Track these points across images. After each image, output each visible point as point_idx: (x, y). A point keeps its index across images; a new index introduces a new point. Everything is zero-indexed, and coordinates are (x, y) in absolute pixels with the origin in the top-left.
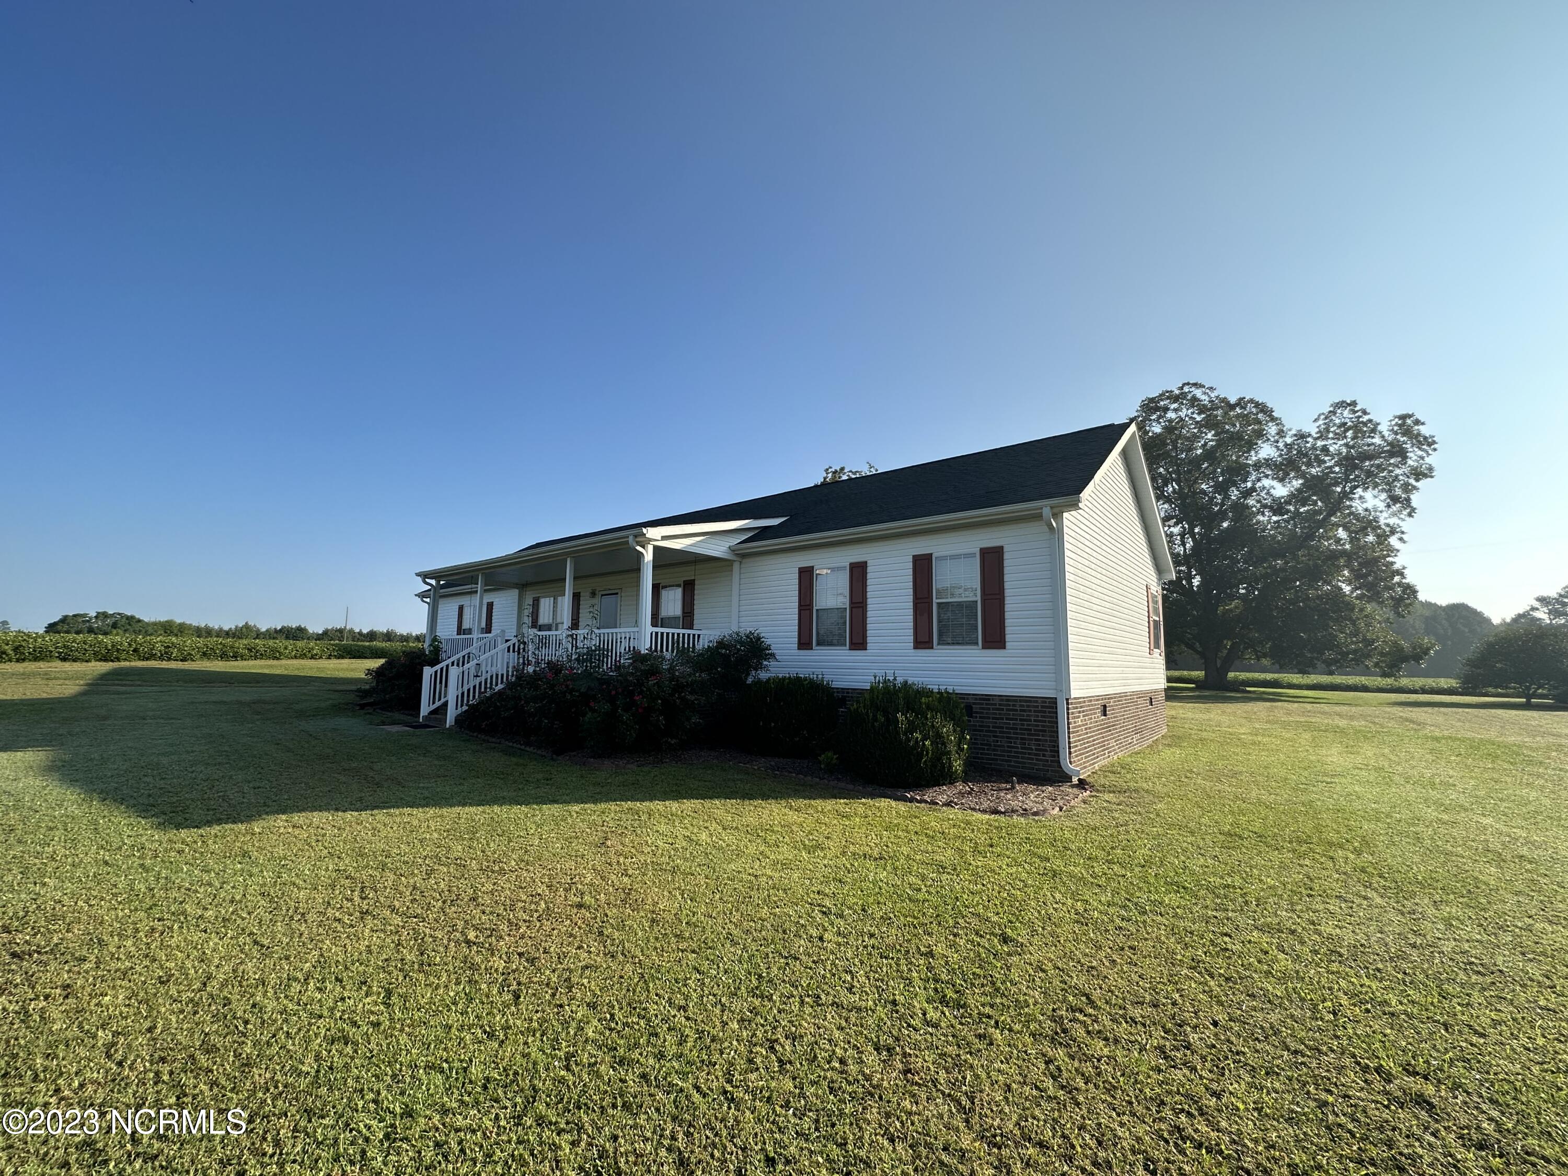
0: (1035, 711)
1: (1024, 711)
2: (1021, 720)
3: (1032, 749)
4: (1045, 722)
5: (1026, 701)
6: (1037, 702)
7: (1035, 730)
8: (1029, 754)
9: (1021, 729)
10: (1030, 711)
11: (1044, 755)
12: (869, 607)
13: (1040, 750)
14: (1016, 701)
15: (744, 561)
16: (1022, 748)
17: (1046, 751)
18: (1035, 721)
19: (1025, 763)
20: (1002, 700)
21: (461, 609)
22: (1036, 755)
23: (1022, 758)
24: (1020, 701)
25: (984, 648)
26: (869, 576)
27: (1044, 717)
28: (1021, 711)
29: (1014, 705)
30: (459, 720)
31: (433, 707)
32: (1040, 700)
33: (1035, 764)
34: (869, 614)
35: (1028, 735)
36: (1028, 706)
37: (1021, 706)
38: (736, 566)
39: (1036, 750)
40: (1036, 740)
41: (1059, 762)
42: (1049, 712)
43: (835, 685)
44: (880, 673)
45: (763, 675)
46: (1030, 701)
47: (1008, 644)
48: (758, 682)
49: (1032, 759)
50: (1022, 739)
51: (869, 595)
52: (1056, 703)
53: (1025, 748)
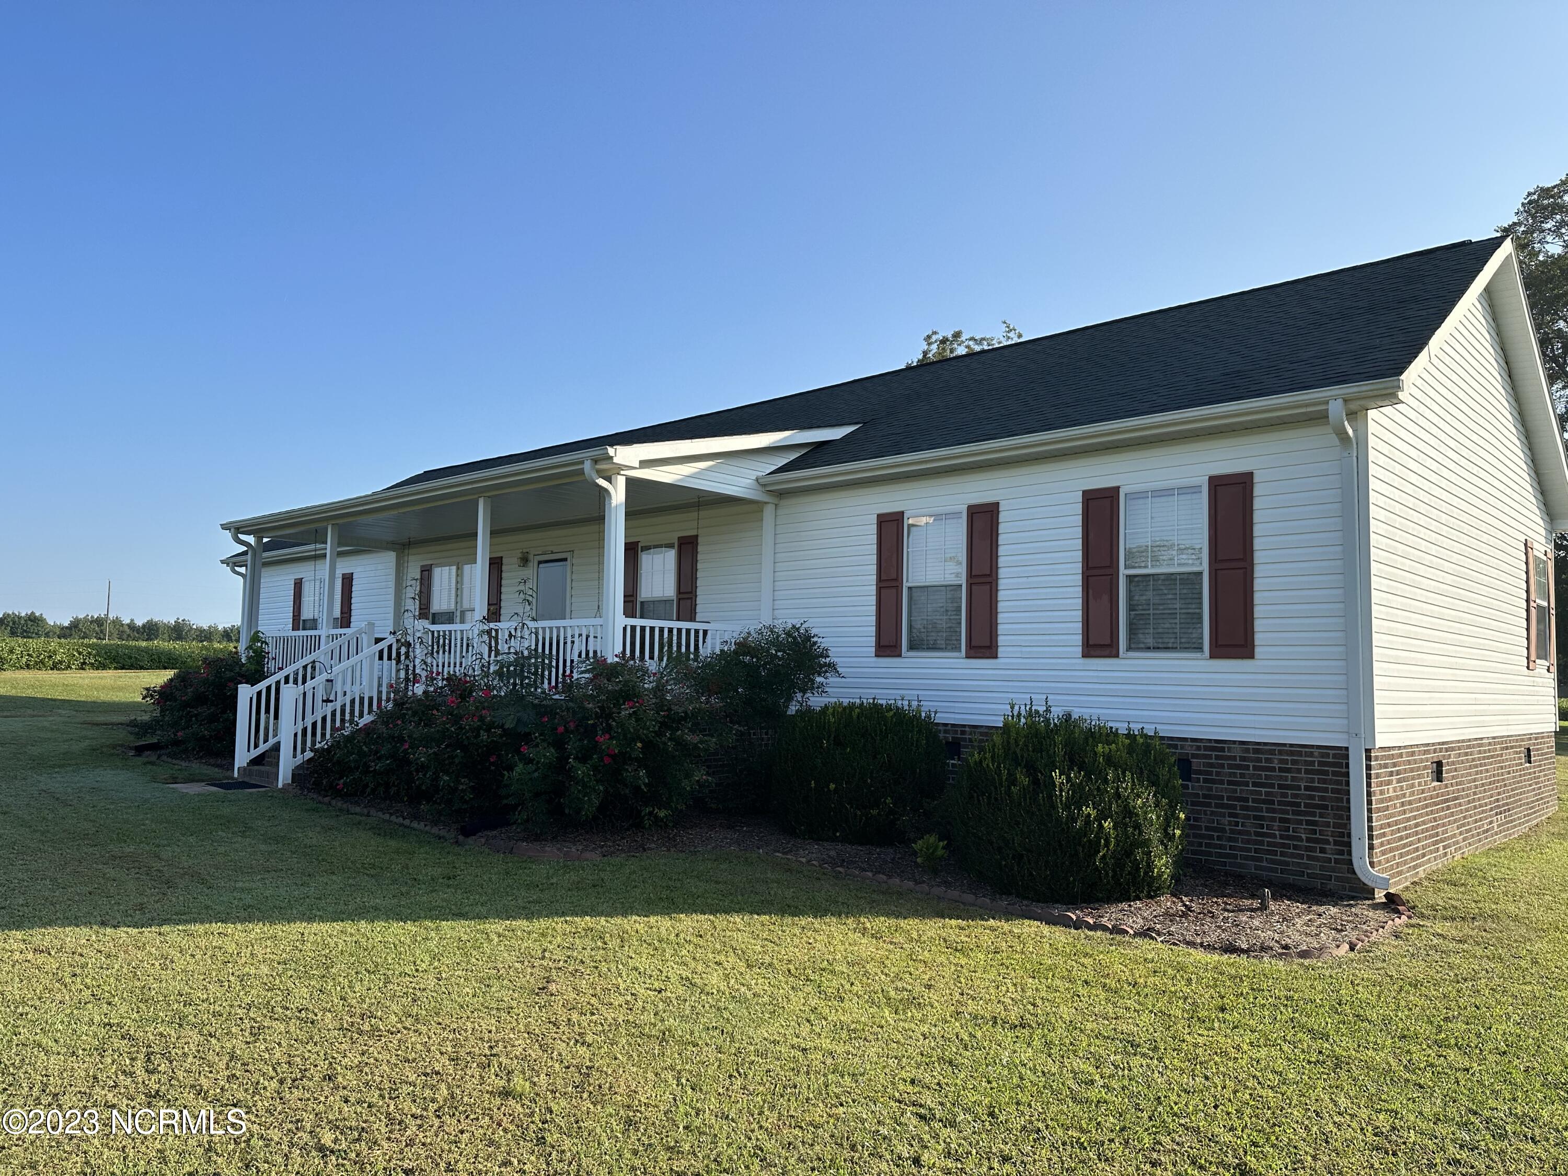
0: (1307, 772)
1: (1288, 770)
2: (1280, 787)
3: (1301, 839)
4: (1326, 790)
5: (1292, 753)
6: (1311, 754)
7: (1306, 805)
8: (1295, 847)
9: (1280, 803)
10: (1299, 771)
11: (1323, 851)
12: (1002, 584)
13: (1317, 841)
14: (1272, 752)
15: (784, 502)
16: (1282, 837)
17: (1328, 842)
18: (1307, 788)
19: (1287, 864)
20: (1247, 751)
21: (298, 584)
22: (1307, 849)
23: (1282, 854)
24: (1280, 752)
25: (1212, 656)
26: (1002, 528)
27: (1325, 781)
28: (1281, 770)
29: (1267, 760)
30: (298, 775)
31: (255, 753)
32: (1316, 752)
33: (1307, 867)
34: (1002, 595)
35: (1294, 813)
36: (1294, 762)
37: (1281, 761)
38: (769, 511)
39: (1308, 840)
40: (1308, 823)
41: (1350, 862)
42: (1334, 773)
43: (940, 718)
44: (1022, 701)
45: (816, 701)
46: (1300, 754)
47: (1258, 651)
48: (806, 713)
49: (1301, 856)
50: (1282, 820)
51: (1002, 561)
52: (1347, 757)
53: (1288, 838)
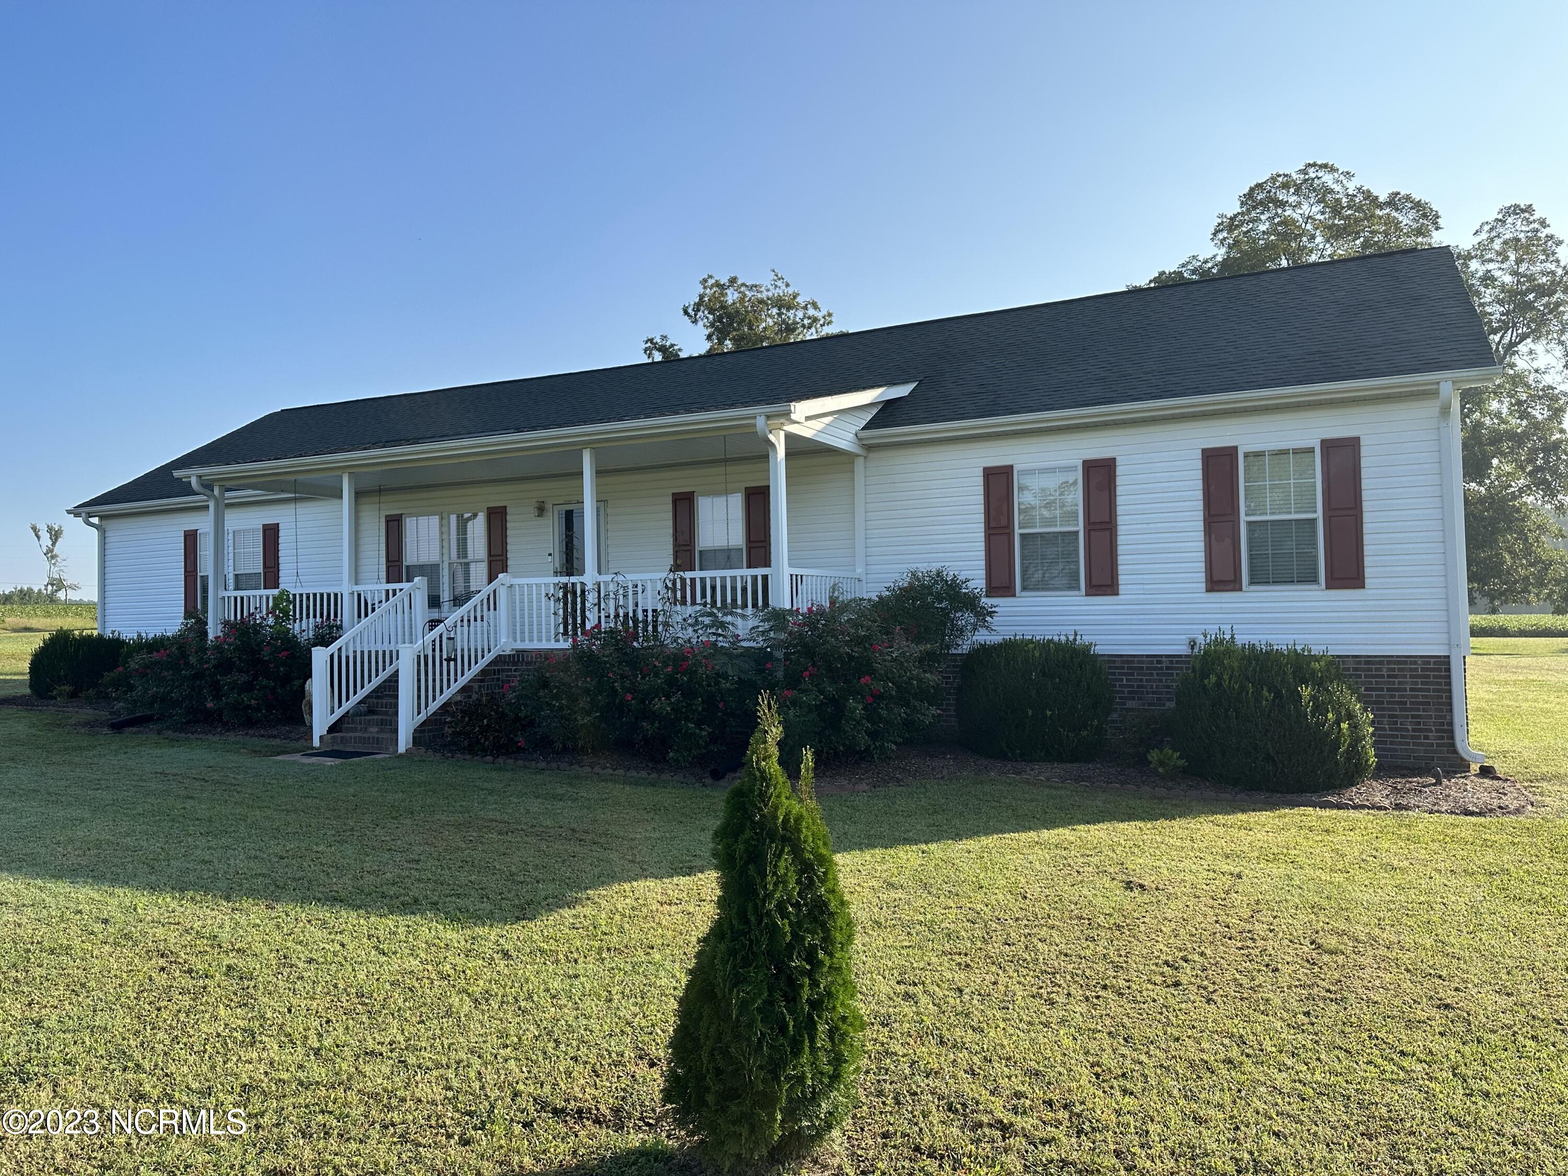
0: (1411, 677)
1: (1395, 676)
2: (1388, 690)
3: (1407, 730)
4: (1428, 690)
5: (1399, 663)
6: (1415, 663)
7: (1411, 703)
8: (1402, 736)
9: (1388, 703)
10: (1405, 676)
11: (1426, 738)
12: (1121, 529)
13: (1420, 730)
14: (1381, 663)
15: (872, 455)
16: (1391, 729)
17: (1431, 731)
18: (1411, 690)
19: (1396, 750)
20: (1359, 663)
22: (1413, 737)
23: (1391, 743)
24: (1389, 663)
25: (1328, 587)
26: (1119, 480)
27: (1427, 683)
28: (1389, 676)
29: (1377, 669)
32: (1420, 661)
33: (1413, 751)
34: (1121, 539)
35: (1401, 709)
36: (1400, 670)
37: (1389, 670)
38: (859, 463)
39: (1414, 730)
40: (1413, 717)
41: (1453, 745)
42: (1435, 677)
46: (1405, 663)
47: (1367, 581)
49: (1408, 743)
50: (1390, 716)
51: (1120, 510)
52: (1449, 663)
